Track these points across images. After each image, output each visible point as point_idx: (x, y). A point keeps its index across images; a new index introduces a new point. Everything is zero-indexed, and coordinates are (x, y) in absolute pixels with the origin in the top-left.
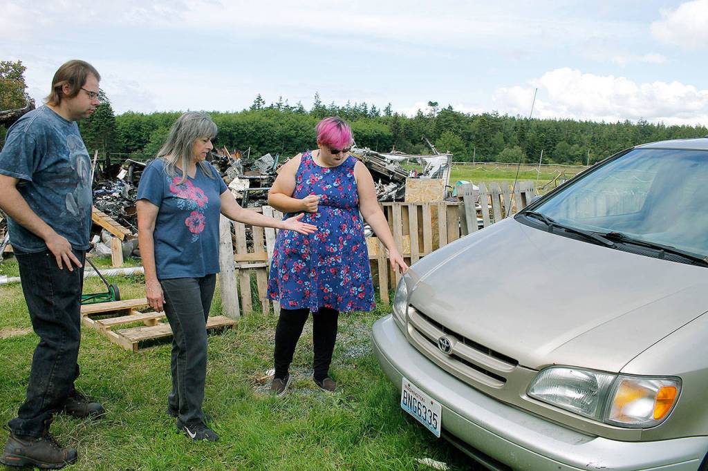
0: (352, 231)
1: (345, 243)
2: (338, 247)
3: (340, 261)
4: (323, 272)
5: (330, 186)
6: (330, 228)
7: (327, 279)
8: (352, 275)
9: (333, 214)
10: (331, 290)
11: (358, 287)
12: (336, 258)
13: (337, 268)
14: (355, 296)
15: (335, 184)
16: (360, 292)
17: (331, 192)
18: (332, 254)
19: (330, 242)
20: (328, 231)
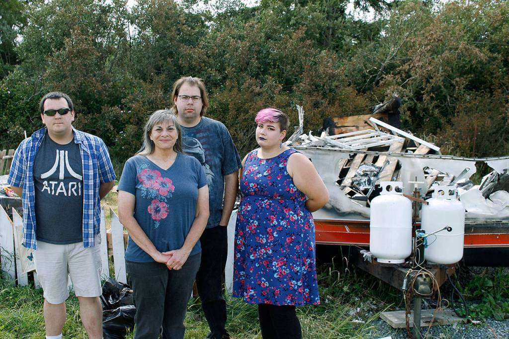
0: (283, 223)
1: (275, 234)
2: (267, 239)
3: (270, 252)
4: (257, 265)
5: (261, 175)
6: (258, 220)
7: (262, 273)
8: (291, 268)
9: (261, 206)
10: (267, 284)
11: (297, 281)
12: (266, 249)
13: (269, 260)
14: (295, 291)
15: (265, 174)
16: (299, 287)
17: (260, 181)
18: (262, 246)
19: (260, 233)
20: (256, 223)
